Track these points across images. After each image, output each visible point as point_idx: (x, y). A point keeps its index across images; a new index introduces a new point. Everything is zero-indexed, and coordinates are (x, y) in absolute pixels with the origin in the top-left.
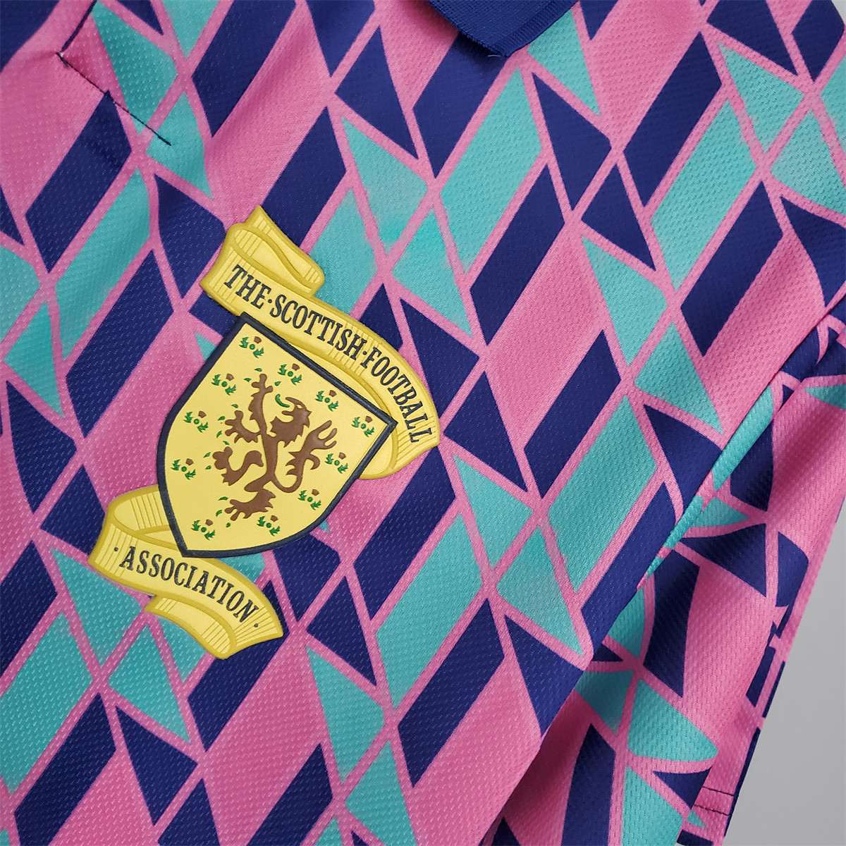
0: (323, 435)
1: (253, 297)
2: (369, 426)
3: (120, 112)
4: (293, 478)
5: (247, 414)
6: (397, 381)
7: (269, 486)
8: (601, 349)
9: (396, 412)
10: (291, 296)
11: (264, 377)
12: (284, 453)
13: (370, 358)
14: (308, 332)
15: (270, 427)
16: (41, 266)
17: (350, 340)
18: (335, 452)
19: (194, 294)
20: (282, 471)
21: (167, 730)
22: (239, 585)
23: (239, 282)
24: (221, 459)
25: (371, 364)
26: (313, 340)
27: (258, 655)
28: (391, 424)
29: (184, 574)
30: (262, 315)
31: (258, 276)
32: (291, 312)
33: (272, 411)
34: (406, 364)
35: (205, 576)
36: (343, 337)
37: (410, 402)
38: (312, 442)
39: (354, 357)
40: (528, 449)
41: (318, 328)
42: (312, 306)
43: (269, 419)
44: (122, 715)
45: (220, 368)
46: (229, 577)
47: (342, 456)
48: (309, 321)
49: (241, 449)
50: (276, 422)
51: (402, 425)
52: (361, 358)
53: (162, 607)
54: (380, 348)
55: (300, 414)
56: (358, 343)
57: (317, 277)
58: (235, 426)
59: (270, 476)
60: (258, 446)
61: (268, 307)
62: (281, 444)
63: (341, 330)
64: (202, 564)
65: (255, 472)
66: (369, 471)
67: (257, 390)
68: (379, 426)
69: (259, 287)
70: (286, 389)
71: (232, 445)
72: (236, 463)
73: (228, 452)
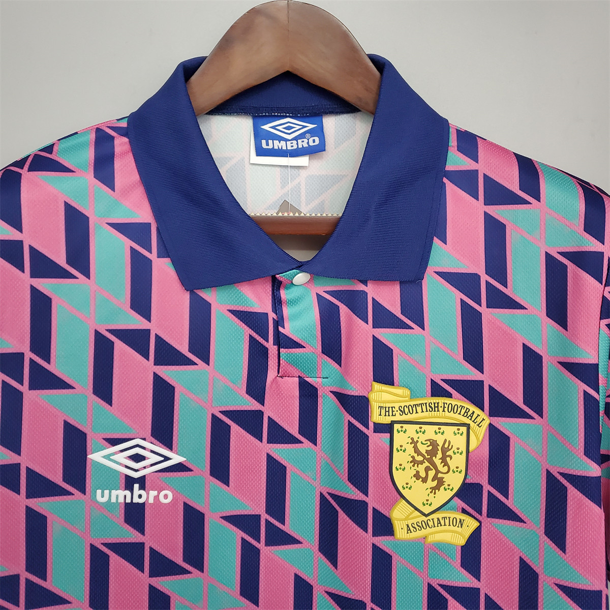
0: (446, 446)
1: (391, 414)
2: (460, 432)
3: (306, 379)
4: (446, 467)
5: (415, 455)
6: (459, 409)
7: (440, 475)
8: (527, 350)
9: (466, 420)
10: (403, 405)
11: (412, 439)
12: (437, 460)
13: (444, 407)
14: (417, 412)
15: (426, 455)
16: (313, 446)
17: (433, 406)
18: (454, 449)
19: (371, 425)
20: (440, 467)
21: (461, 582)
22: (452, 515)
23: (383, 412)
24: (417, 476)
25: (446, 409)
26: (420, 414)
27: (476, 536)
28: (468, 426)
29: (431, 523)
30: (398, 418)
31: (388, 405)
32: (406, 410)
33: (423, 449)
34: (458, 401)
35: (438, 519)
36: (430, 407)
37: (469, 414)
38: (444, 451)
39: (438, 411)
40: (525, 403)
41: (419, 409)
42: (412, 403)
43: (424, 452)
44: (441, 586)
45: (396, 445)
46: (447, 515)
47: (458, 449)
48: (414, 409)
49: (421, 469)
50: (427, 452)
51: (472, 424)
52: (441, 409)
53: (430, 539)
54: (445, 402)
55: (434, 443)
56: (436, 405)
57: (407, 392)
58: (414, 462)
59: (437, 472)
60: (427, 464)
61: (398, 414)
62: (434, 458)
63: (428, 404)
64: (434, 516)
65: (432, 473)
66: (471, 448)
67: (413, 445)
68: (464, 429)
69: (390, 409)
70: (423, 438)
71: (417, 469)
72: (423, 474)
73: (418, 472)
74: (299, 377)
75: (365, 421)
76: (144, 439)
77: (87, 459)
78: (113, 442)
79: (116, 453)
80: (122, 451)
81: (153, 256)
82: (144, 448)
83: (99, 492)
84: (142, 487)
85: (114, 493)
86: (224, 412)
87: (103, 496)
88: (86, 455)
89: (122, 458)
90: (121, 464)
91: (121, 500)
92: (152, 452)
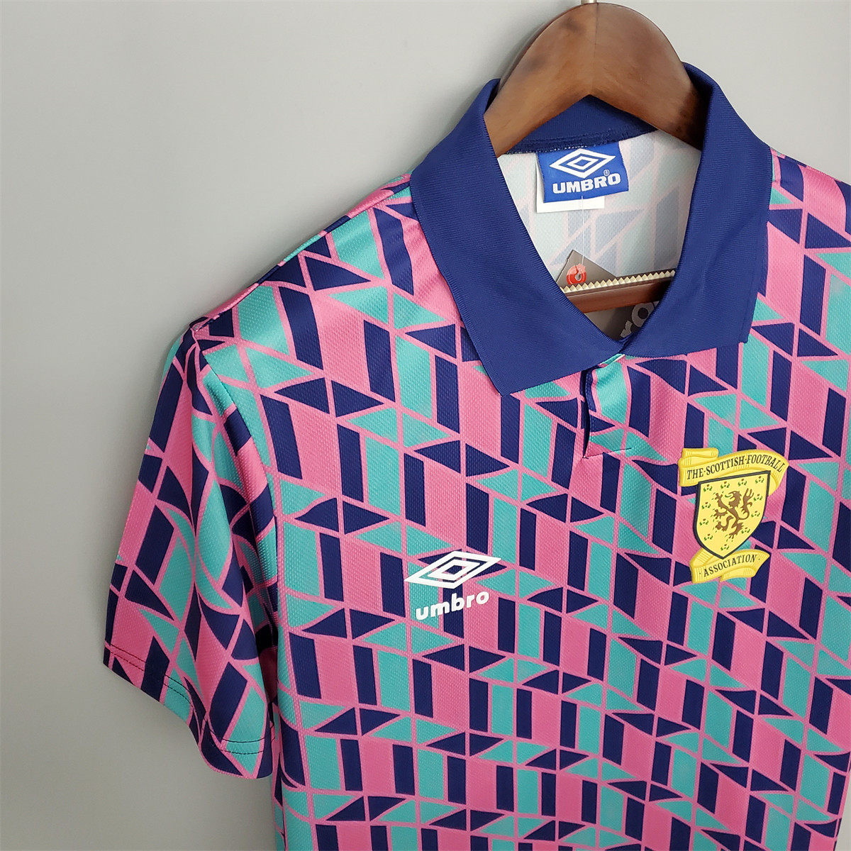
0: (748, 495)
1: (698, 475)
2: (761, 479)
3: (610, 454)
4: (746, 514)
5: (719, 508)
6: (762, 459)
7: (739, 522)
8: (832, 394)
9: (768, 468)
10: (710, 465)
11: (717, 494)
12: (738, 510)
13: (749, 459)
14: (723, 469)
15: (729, 506)
16: (611, 513)
17: (738, 461)
18: (755, 496)
19: (679, 490)
20: (741, 514)
22: (746, 554)
23: (692, 474)
24: (718, 527)
25: (750, 461)
26: (726, 470)
27: (765, 568)
28: (768, 473)
29: (726, 564)
30: (706, 477)
31: (696, 468)
32: (713, 469)
33: (726, 501)
34: (763, 452)
35: (734, 559)
36: (736, 461)
37: (771, 461)
38: (746, 499)
39: (743, 464)
40: (824, 443)
41: (725, 465)
42: (719, 462)
43: (727, 504)
44: (730, 613)
45: (702, 503)
46: (741, 554)
47: (758, 495)
48: (721, 466)
49: (723, 520)
50: (730, 504)
51: (773, 470)
52: (745, 462)
53: (725, 578)
54: (750, 454)
55: (736, 495)
56: (742, 459)
57: (716, 452)
58: (718, 514)
59: (738, 518)
60: (729, 514)
61: (705, 474)
62: (736, 508)
63: (734, 460)
64: (730, 557)
65: (732, 522)
66: (770, 493)
67: (717, 500)
68: (765, 476)
69: (699, 471)
70: (727, 491)
71: (720, 520)
72: (724, 524)
73: (719, 523)
74: (604, 453)
75: (673, 487)
76: (460, 550)
77: (405, 583)
78: (429, 560)
79: (433, 571)
80: (439, 567)
81: (457, 361)
82: (460, 559)
83: (419, 611)
84: (460, 595)
85: (433, 607)
86: (530, 504)
87: (422, 613)
88: (403, 579)
89: (440, 574)
90: (438, 580)
91: (440, 612)
92: (468, 560)
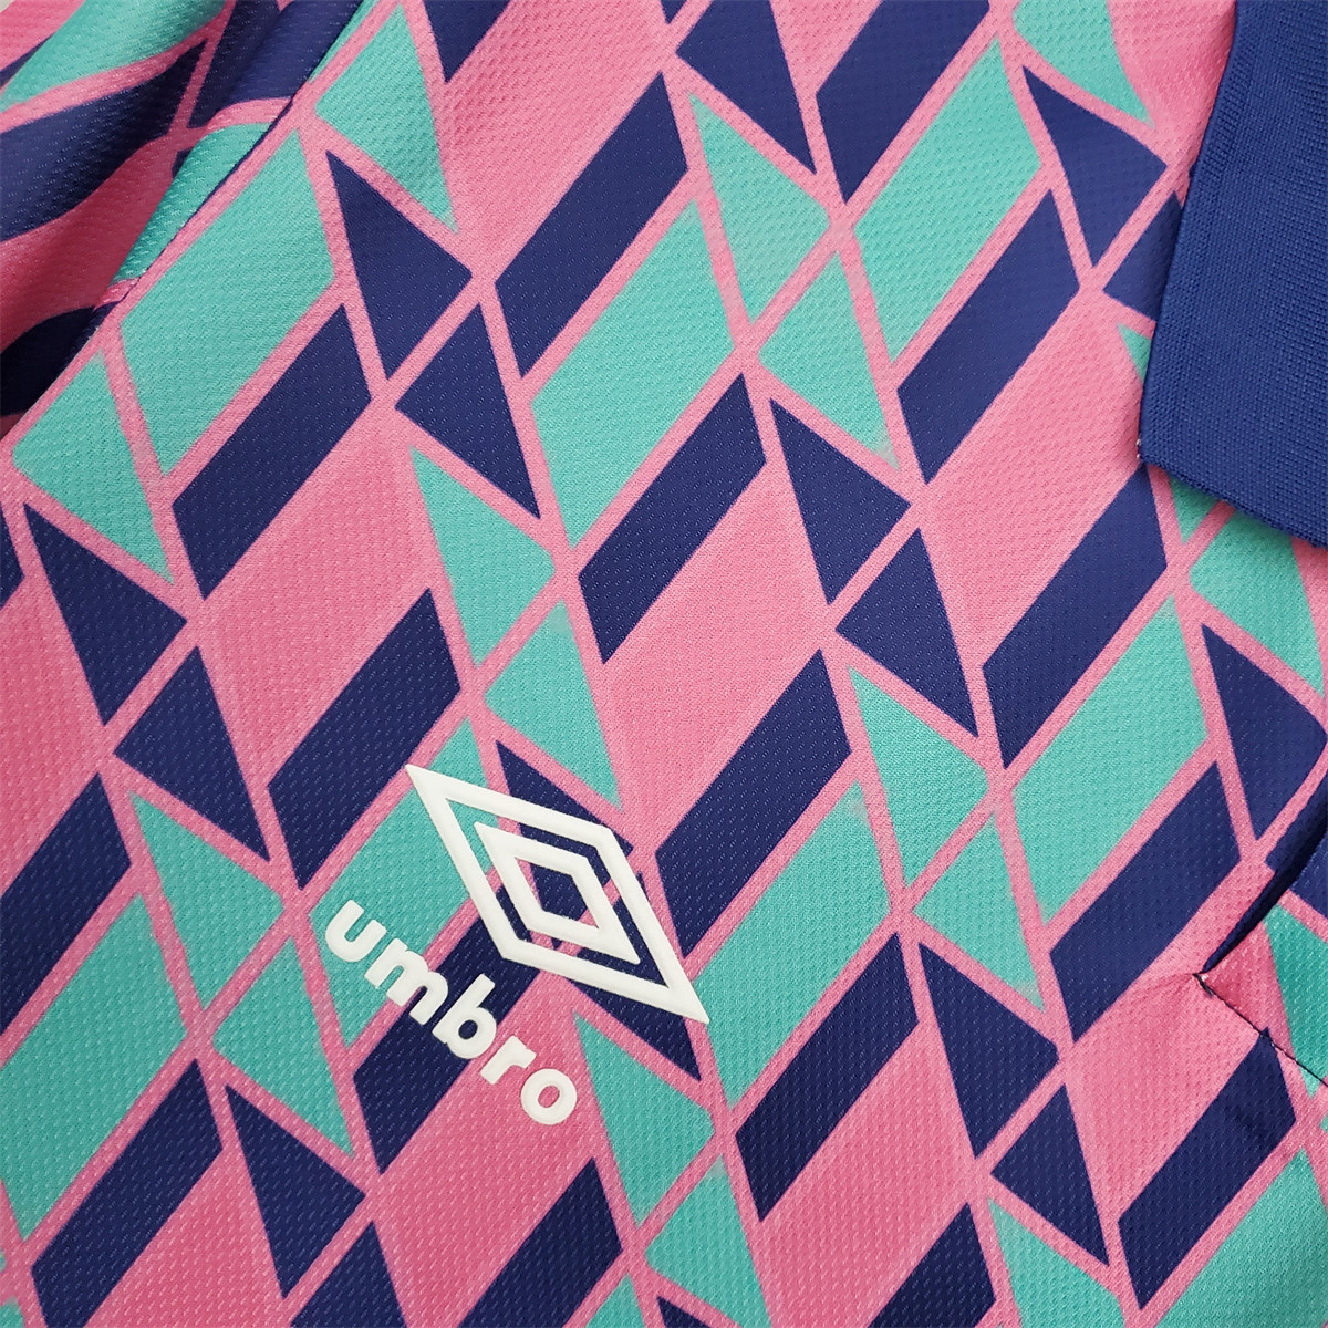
74: (1265, 1034)
76: (627, 848)
77: (400, 774)
78: (524, 780)
79: (502, 823)
80: (528, 831)
82: (603, 876)
83: (352, 911)
84: (498, 1005)
85: (398, 952)
86: (929, 958)
87: (352, 935)
88: (405, 759)
89: (512, 855)
90: (491, 872)
91: (400, 995)
92: (621, 909)
